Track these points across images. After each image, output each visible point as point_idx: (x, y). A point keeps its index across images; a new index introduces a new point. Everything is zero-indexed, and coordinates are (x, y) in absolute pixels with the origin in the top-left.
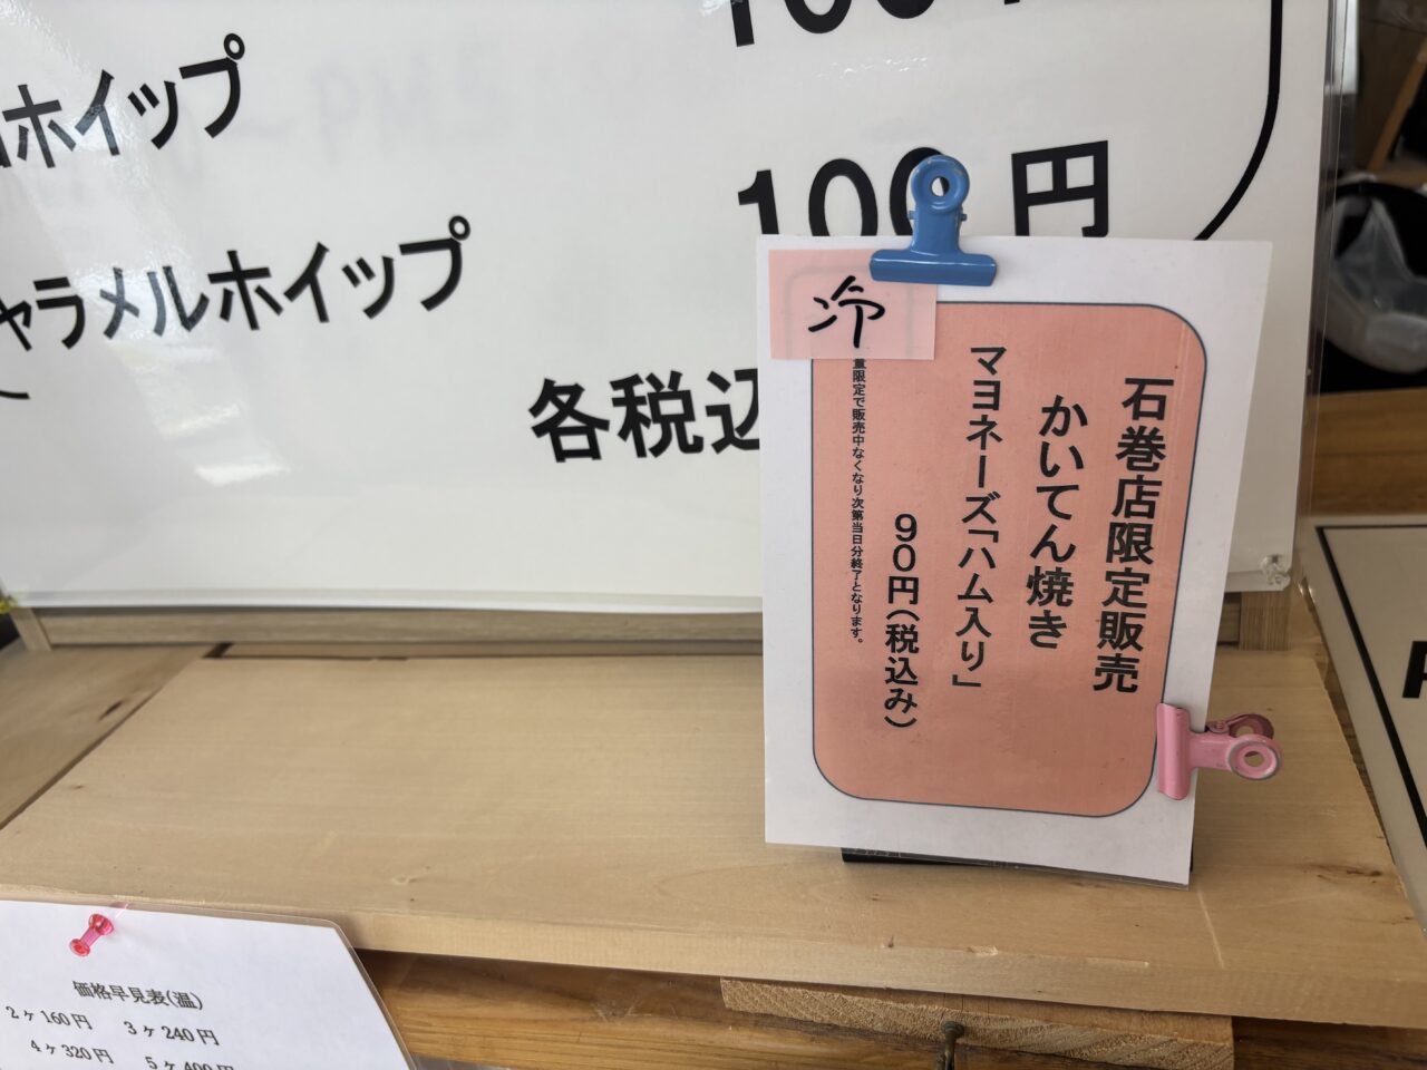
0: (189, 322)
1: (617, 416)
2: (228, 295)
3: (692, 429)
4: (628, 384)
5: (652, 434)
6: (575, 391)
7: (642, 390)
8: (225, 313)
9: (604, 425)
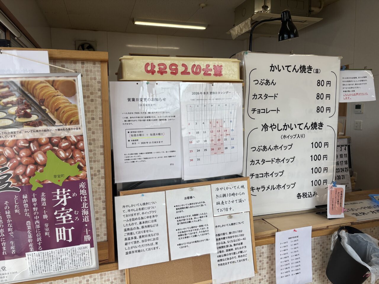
0: (274, 189)
1: (302, 195)
2: (277, 187)
3: (307, 196)
4: (303, 193)
5: (304, 197)
6: (300, 194)
7: (304, 194)
8: (277, 189)
9: (301, 196)
